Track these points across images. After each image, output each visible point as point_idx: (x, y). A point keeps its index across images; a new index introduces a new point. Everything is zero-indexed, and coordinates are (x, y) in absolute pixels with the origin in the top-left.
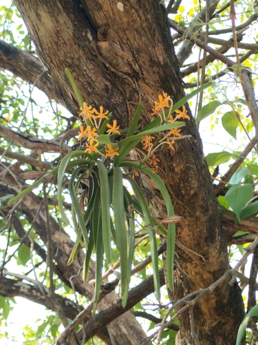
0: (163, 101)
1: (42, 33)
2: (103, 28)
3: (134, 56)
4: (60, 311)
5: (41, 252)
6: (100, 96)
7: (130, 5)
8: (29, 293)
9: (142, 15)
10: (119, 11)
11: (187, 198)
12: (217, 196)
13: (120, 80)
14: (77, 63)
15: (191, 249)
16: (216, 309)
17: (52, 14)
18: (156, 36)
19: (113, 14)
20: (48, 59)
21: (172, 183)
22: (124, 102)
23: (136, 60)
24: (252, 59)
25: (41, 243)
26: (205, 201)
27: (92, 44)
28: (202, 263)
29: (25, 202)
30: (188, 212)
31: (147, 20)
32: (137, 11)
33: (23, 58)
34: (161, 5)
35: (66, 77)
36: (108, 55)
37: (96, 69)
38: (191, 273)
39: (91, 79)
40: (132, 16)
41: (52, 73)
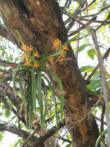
0: (57, 43)
1: (5, 15)
2: (31, 12)
3: (45, 24)
4: (23, 136)
5: (15, 112)
6: (31, 42)
7: (42, 2)
8: (10, 130)
9: (48, 7)
10: (38, 5)
11: (71, 85)
12: (86, 85)
13: (40, 34)
14: (21, 27)
15: (75, 107)
16: (87, 133)
17: (9, 7)
18: (55, 16)
19: (35, 6)
20: (9, 26)
21: (65, 79)
22: (42, 44)
23: (46, 26)
25: (15, 108)
26: (80, 86)
27: (27, 20)
28: (80, 113)
29: (7, 91)
30: (73, 91)
31: (50, 9)
32: (45, 5)
33: (2, 28)
34: (56, 2)
35: (16, 33)
36: (34, 24)
37: (29, 30)
38: (76, 118)
39: (27, 35)
40: (43, 7)
41: (10, 32)
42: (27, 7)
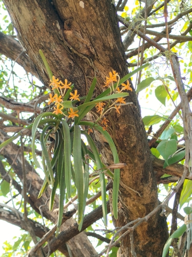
1: (22, 22)
2: (68, 20)
3: (91, 43)
4: (31, 231)
5: (18, 187)
6: (65, 72)
7: (89, 4)
8: (8, 218)
9: (98, 11)
10: (81, 8)
11: (128, 149)
12: (151, 148)
13: (81, 60)
14: (48, 46)
15: (130, 187)
16: (147, 232)
17: (30, 8)
18: (108, 28)
19: (76, 10)
20: (26, 42)
21: (117, 138)
22: (83, 76)
23: (93, 45)
24: (177, 47)
25: (18, 180)
26: (141, 151)
27: (60, 32)
28: (138, 198)
29: (6, 149)
30: (129, 160)
31: (101, 15)
32: (94, 8)
33: (7, 41)
34: (112, 4)
35: (39, 56)
36: (72, 41)
37: (63, 51)
38: (130, 205)
39: (57, 59)
40: (91, 12)
41: (29, 53)
42: (60, 11)
